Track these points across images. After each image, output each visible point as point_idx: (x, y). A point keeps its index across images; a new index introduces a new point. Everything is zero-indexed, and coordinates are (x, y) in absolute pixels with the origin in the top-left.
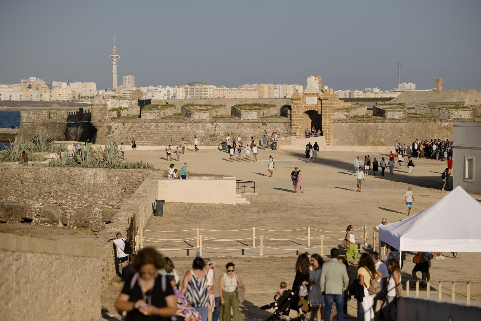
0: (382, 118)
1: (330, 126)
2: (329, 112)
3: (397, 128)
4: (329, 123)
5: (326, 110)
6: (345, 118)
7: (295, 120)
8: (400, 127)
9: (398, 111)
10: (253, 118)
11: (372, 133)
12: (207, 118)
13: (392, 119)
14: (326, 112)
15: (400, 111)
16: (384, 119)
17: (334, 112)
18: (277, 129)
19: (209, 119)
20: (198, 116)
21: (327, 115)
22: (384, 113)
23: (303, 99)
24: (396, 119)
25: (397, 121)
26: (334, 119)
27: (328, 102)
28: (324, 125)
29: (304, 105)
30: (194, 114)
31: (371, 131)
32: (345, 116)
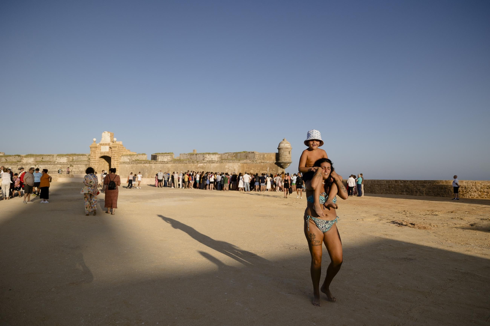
0: (155, 161)
1: (118, 166)
2: (116, 157)
3: (165, 168)
4: (117, 164)
5: (115, 155)
6: (128, 161)
7: (93, 162)
8: (168, 167)
9: (166, 156)
10: (64, 162)
11: (148, 171)
12: (32, 162)
13: (162, 161)
14: (115, 157)
15: (168, 156)
16: (156, 161)
17: (121, 157)
18: (80, 169)
19: (34, 162)
20: (26, 160)
21: (115, 158)
22: (157, 157)
23: (99, 148)
24: (165, 162)
25: (166, 162)
26: (121, 162)
27: (116, 149)
28: (113, 166)
29: (99, 152)
30: (23, 159)
31: (147, 170)
32: (129, 160)
